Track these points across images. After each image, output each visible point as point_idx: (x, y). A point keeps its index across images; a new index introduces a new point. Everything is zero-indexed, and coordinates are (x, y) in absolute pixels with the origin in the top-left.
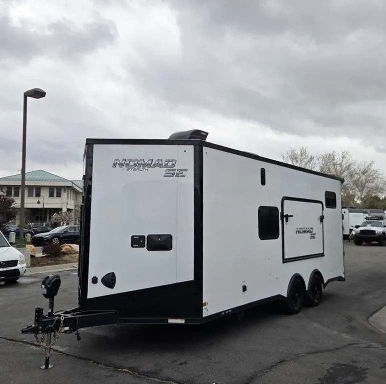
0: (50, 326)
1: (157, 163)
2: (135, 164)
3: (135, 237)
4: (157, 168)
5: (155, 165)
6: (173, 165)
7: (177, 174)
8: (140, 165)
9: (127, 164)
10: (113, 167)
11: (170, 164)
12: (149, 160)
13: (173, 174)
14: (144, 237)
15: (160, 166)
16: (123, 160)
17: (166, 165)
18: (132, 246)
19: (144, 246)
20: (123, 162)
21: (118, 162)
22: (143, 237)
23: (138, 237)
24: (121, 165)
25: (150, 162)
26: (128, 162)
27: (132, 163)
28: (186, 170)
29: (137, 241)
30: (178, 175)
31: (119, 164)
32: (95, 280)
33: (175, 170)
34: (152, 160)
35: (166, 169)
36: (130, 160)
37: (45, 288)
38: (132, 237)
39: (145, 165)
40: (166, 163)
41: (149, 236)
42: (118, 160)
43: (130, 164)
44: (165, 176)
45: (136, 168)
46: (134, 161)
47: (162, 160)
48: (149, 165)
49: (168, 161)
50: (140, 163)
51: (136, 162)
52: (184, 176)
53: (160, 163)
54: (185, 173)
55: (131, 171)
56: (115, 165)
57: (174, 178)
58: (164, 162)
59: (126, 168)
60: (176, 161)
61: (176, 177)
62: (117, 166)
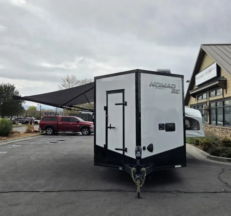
2: (159, 86)
3: (161, 125)
4: (168, 88)
5: (167, 87)
6: (175, 87)
7: (176, 92)
8: (161, 86)
9: (156, 85)
11: (173, 87)
14: (164, 124)
15: (169, 87)
16: (154, 83)
18: (159, 129)
19: (164, 129)
20: (154, 84)
22: (163, 124)
24: (153, 85)
26: (156, 84)
27: (158, 85)
28: (179, 90)
29: (161, 127)
31: (152, 85)
33: (175, 90)
34: (166, 84)
35: (171, 89)
36: (157, 83)
38: (159, 124)
41: (166, 124)
42: (152, 82)
44: (171, 93)
45: (160, 87)
46: (159, 83)
47: (170, 84)
48: (165, 87)
49: (173, 85)
50: (161, 85)
51: (160, 85)
52: (178, 93)
53: (169, 86)
55: (158, 89)
56: (150, 85)
57: (175, 94)
58: (171, 85)
59: (156, 88)
60: (175, 85)
61: (176, 93)
62: (152, 86)
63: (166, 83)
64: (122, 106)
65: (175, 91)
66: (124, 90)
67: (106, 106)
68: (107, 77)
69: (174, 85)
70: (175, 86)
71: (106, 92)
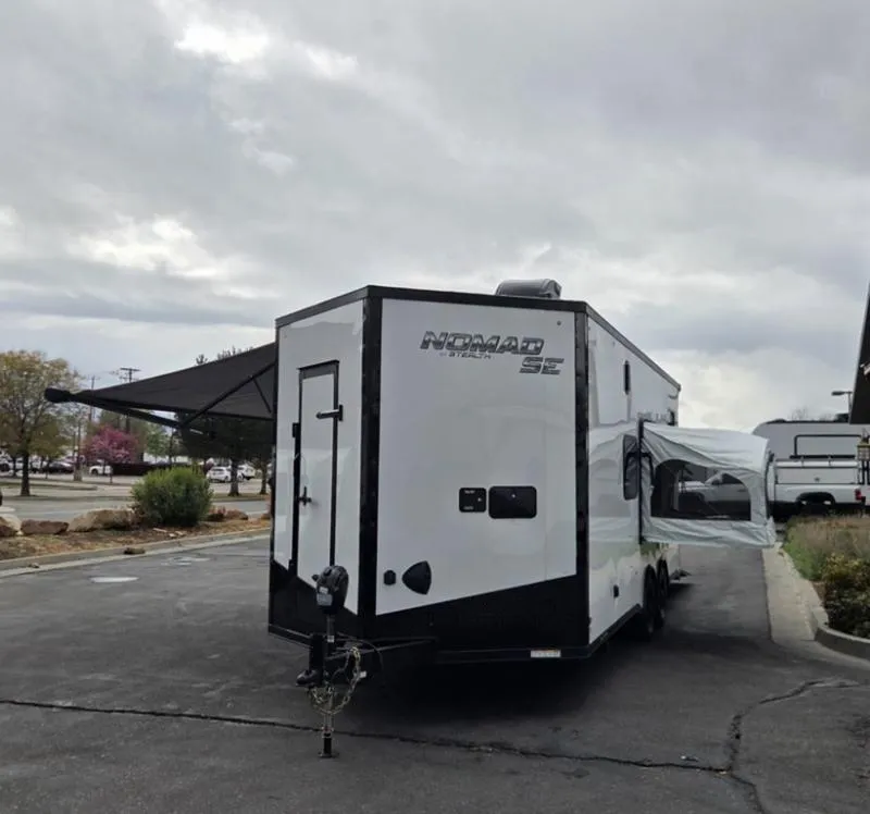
1: (507, 343)
2: (465, 345)
3: (467, 492)
4: (508, 354)
5: (503, 348)
6: (538, 350)
7: (545, 367)
8: (475, 346)
9: (449, 344)
10: (422, 347)
11: (532, 347)
12: (493, 337)
13: (538, 367)
14: (484, 490)
15: (514, 349)
16: (442, 334)
17: (524, 350)
18: (462, 509)
19: (483, 510)
20: (442, 339)
21: (433, 339)
22: (481, 492)
23: (472, 492)
24: (438, 345)
25: (494, 342)
26: (451, 340)
27: (459, 343)
28: (561, 361)
29: (471, 500)
30: (546, 371)
31: (434, 342)
32: (390, 578)
33: (541, 359)
34: (499, 338)
35: (524, 356)
36: (456, 336)
37: (329, 592)
38: (462, 491)
39: (484, 347)
40: (525, 344)
41: (494, 490)
42: (432, 333)
43: (456, 344)
44: (522, 371)
45: (468, 351)
46: (463, 336)
47: (516, 339)
48: (492, 348)
49: (528, 341)
50: (476, 341)
51: (467, 341)
52: (557, 372)
53: (514, 343)
54: (559, 367)
55: (458, 359)
56: (425, 344)
57: (539, 375)
58: (520, 342)
59: (449, 352)
60: (543, 343)
61: (543, 373)
62: (431, 345)
63: (496, 334)
64: (331, 420)
65: (537, 363)
66: (336, 363)
67: (297, 421)
68: (305, 317)
69: (535, 341)
70: (539, 345)
71: (298, 372)
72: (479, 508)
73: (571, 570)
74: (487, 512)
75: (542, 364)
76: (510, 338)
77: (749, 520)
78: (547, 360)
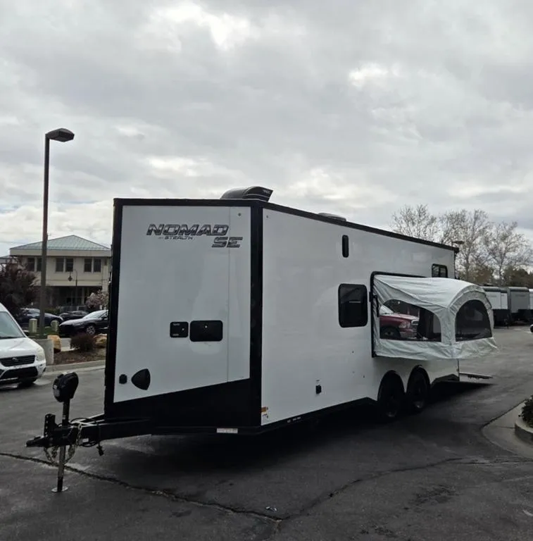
0: (64, 437)
1: (203, 229)
2: (176, 231)
3: (175, 325)
4: (204, 236)
5: (201, 233)
6: (225, 232)
7: (229, 243)
8: (182, 232)
9: (165, 231)
10: (147, 234)
11: (220, 231)
12: (194, 226)
13: (225, 243)
14: (186, 323)
15: (208, 233)
16: (161, 226)
17: (215, 233)
18: (172, 336)
19: (186, 336)
20: (161, 229)
21: (154, 229)
22: (184, 324)
23: (178, 324)
24: (158, 232)
25: (195, 229)
26: (166, 229)
27: (171, 230)
28: (241, 239)
29: (178, 330)
30: (230, 245)
31: (155, 231)
32: (123, 379)
33: (227, 238)
34: (198, 226)
35: (215, 236)
36: (170, 226)
37: (58, 388)
38: (172, 324)
39: (188, 232)
40: (216, 229)
41: (193, 323)
42: (154, 225)
43: (169, 231)
44: (213, 246)
45: (177, 235)
46: (174, 226)
47: (210, 226)
48: (194, 233)
49: (218, 227)
50: (182, 229)
51: (177, 229)
52: (238, 246)
53: (208, 229)
54: (239, 242)
55: (171, 241)
56: (149, 232)
57: (225, 248)
58: (212, 228)
59: (165, 236)
60: (228, 227)
61: (228, 247)
62: (153, 233)
63: (196, 223)
65: (223, 241)
69: (223, 227)
70: (225, 229)
72: (183, 335)
73: (246, 375)
74: (189, 337)
75: (227, 241)
76: (206, 226)
77: (440, 341)
78: (231, 238)
